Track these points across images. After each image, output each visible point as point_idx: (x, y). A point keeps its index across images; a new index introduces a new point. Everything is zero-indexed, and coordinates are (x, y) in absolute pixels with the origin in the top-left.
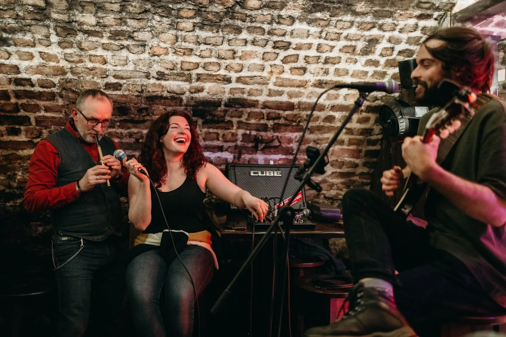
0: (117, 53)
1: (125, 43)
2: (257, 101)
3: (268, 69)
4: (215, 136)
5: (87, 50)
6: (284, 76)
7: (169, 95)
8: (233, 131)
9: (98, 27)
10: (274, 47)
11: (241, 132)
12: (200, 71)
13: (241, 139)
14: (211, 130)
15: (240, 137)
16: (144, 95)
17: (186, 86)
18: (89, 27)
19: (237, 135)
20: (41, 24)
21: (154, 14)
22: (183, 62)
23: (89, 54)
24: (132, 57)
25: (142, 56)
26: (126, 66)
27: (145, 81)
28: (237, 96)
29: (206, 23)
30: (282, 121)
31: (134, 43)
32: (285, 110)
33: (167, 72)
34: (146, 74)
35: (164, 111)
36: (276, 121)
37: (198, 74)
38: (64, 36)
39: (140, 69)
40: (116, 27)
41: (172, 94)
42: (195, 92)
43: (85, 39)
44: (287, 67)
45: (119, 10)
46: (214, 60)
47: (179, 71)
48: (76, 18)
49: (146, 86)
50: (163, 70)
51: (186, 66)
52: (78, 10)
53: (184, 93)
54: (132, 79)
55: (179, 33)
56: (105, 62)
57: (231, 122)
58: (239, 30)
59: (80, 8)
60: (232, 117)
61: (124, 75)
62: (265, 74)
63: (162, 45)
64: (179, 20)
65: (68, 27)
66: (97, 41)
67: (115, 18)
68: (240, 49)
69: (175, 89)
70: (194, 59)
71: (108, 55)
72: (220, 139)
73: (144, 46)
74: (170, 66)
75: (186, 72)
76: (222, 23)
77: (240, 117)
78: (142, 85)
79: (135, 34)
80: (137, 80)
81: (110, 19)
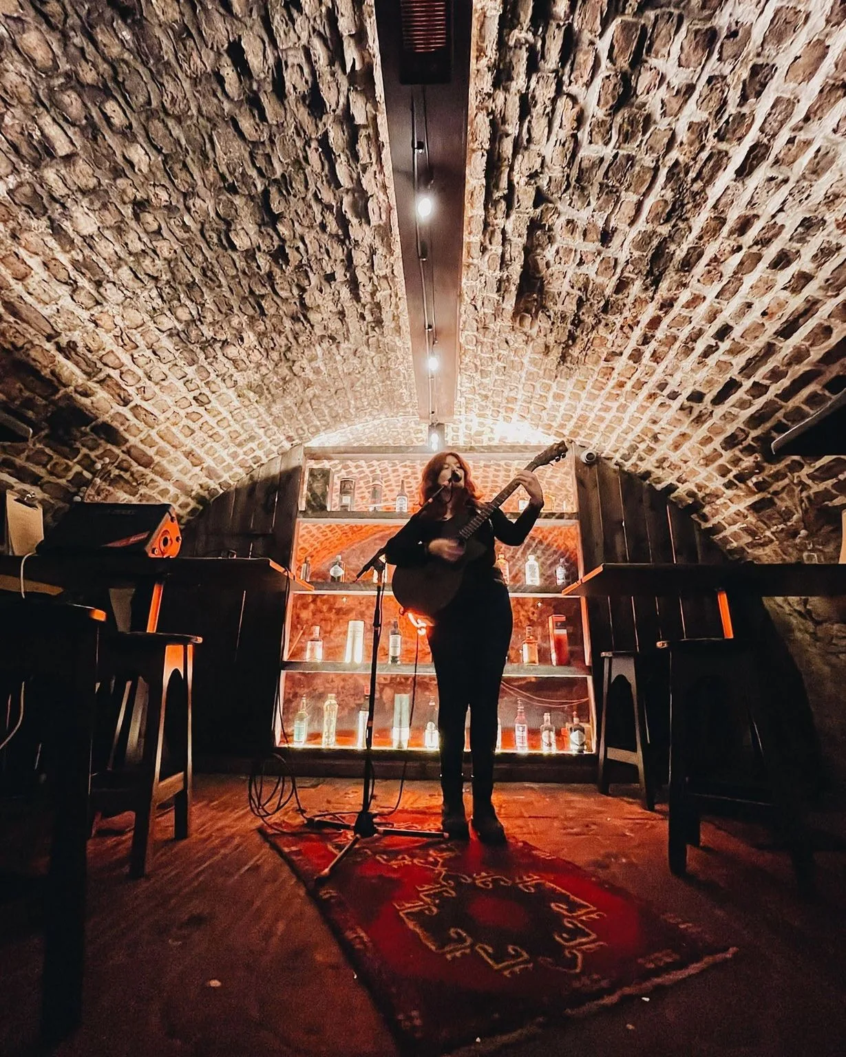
0: (54, 283)
1: (83, 282)
2: (127, 441)
3: (168, 414)
4: (45, 459)
5: (20, 244)
6: (174, 429)
7: (49, 376)
8: (71, 463)
9: (81, 239)
10: (195, 398)
11: (78, 468)
12: (115, 374)
13: (70, 478)
14: (47, 450)
15: (71, 475)
16: (17, 355)
17: (80, 378)
18: (71, 229)
19: (70, 470)
20: (13, 159)
21: (157, 287)
22: (112, 352)
23: (16, 251)
24: (66, 302)
25: (79, 312)
26: (42, 305)
27: (40, 341)
28: (115, 424)
29: (182, 335)
30: (127, 476)
31: (93, 292)
32: (140, 465)
33: (81, 349)
34: (53, 332)
35: (17, 392)
36: (122, 473)
37: (109, 376)
38: (17, 201)
39: (55, 322)
40: (102, 260)
41: (54, 379)
42: (80, 393)
43: (42, 233)
44: (185, 421)
45: (134, 251)
46: (140, 372)
47: (95, 358)
48: (73, 205)
49: (33, 346)
50: (80, 344)
51: (109, 360)
52: (92, 203)
53: (65, 386)
54: (25, 325)
55: (151, 324)
56: (21, 278)
57: (78, 451)
58: (193, 362)
59: (97, 205)
60: (83, 445)
61: (24, 312)
62: (162, 417)
63: (118, 320)
64: (168, 313)
65: (45, 201)
66: (51, 249)
67: (116, 253)
68: (172, 379)
69: (65, 374)
70: (125, 358)
71: (39, 273)
72: (49, 467)
73: (98, 303)
74: (94, 346)
75: (99, 365)
76: (191, 346)
77: (91, 449)
78: (31, 342)
79: (109, 286)
80: (31, 330)
81: (107, 248)
